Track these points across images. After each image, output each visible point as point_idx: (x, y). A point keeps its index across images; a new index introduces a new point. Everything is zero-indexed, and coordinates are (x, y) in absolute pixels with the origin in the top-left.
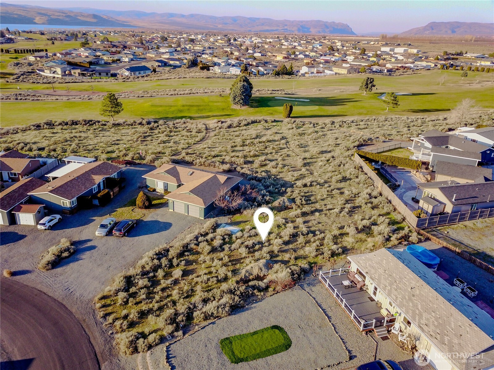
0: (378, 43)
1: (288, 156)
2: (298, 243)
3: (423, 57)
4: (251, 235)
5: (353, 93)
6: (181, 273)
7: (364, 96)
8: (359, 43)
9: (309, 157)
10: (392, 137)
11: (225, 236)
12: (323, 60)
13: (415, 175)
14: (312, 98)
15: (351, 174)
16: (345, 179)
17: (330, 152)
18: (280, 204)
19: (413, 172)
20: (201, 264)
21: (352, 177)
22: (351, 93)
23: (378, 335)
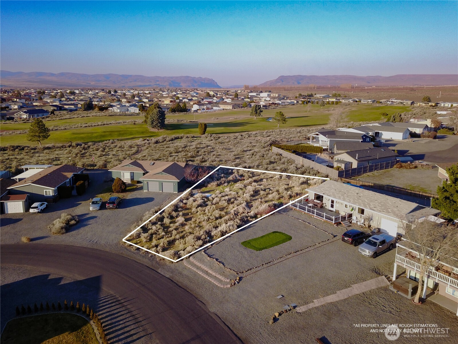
0: (244, 91)
1: (219, 155)
2: (261, 195)
3: (285, 98)
4: (223, 195)
5: (246, 119)
6: (183, 219)
7: (255, 120)
8: (228, 91)
9: (237, 154)
10: (292, 139)
11: (203, 198)
12: (207, 101)
13: (321, 156)
14: (214, 123)
15: (275, 159)
16: (271, 163)
17: (250, 150)
18: (233, 178)
19: (319, 155)
20: (195, 214)
21: (276, 160)
22: (243, 119)
23: (345, 225)
